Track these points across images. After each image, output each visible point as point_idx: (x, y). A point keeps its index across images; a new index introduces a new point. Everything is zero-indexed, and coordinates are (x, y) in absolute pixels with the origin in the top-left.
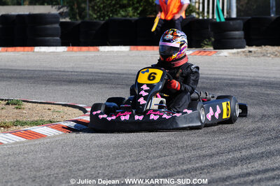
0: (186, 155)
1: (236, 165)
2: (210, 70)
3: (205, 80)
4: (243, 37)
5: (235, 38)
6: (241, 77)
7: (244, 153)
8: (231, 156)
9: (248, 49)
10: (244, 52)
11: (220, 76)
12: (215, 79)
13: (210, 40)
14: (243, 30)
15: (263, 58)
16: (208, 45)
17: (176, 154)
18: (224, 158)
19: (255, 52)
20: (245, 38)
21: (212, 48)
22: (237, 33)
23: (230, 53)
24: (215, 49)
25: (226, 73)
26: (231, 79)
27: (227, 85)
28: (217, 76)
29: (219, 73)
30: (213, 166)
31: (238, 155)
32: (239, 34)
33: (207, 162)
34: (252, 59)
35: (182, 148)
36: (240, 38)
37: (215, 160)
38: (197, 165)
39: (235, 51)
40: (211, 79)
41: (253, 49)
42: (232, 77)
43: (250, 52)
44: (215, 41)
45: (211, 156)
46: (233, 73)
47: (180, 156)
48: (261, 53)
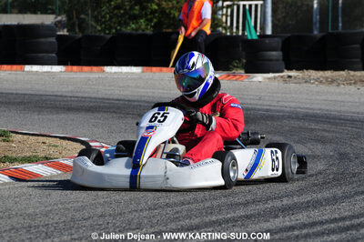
0: (215, 203)
1: (276, 216)
4: (281, 58)
5: (271, 60)
6: (278, 108)
7: (285, 201)
8: (269, 205)
9: (286, 73)
10: (282, 77)
11: (254, 106)
13: (240, 61)
14: (282, 50)
15: (305, 85)
16: (237, 67)
17: (202, 201)
18: (261, 207)
19: (295, 77)
20: (283, 60)
21: (243, 71)
22: (274, 53)
23: (265, 78)
24: (246, 72)
25: (260, 102)
26: (267, 110)
27: (262, 117)
28: (250, 106)
29: (252, 102)
30: (248, 217)
31: (278, 204)
32: (276, 54)
33: (241, 212)
34: (292, 86)
36: (278, 60)
37: (251, 210)
38: (229, 216)
39: (271, 75)
41: (293, 73)
42: (268, 108)
43: (290, 77)
44: (246, 63)
45: (246, 204)
46: (268, 103)
47: (208, 204)
48: (303, 79)
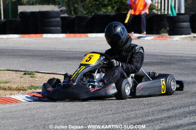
0: (150, 110)
1: (186, 117)
2: (166, 50)
3: (163, 57)
4: (189, 26)
7: (191, 108)
8: (182, 110)
9: (193, 35)
10: (190, 37)
11: (174, 54)
12: (170, 56)
13: (166, 28)
14: (190, 22)
16: (164, 32)
17: (143, 109)
18: (177, 111)
20: (191, 27)
21: (167, 35)
22: (185, 24)
23: (180, 38)
24: (169, 35)
25: (178, 52)
26: (181, 57)
27: (179, 60)
28: (172, 54)
29: (173, 52)
30: (169, 117)
31: (187, 109)
33: (165, 115)
35: (147, 104)
36: (187, 28)
37: (171, 113)
38: (158, 117)
39: (184, 36)
40: (167, 56)
42: (182, 55)
43: (194, 37)
44: (169, 30)
45: (168, 110)
46: (183, 52)
47: (146, 111)
